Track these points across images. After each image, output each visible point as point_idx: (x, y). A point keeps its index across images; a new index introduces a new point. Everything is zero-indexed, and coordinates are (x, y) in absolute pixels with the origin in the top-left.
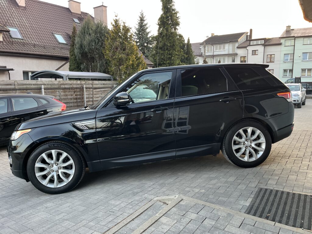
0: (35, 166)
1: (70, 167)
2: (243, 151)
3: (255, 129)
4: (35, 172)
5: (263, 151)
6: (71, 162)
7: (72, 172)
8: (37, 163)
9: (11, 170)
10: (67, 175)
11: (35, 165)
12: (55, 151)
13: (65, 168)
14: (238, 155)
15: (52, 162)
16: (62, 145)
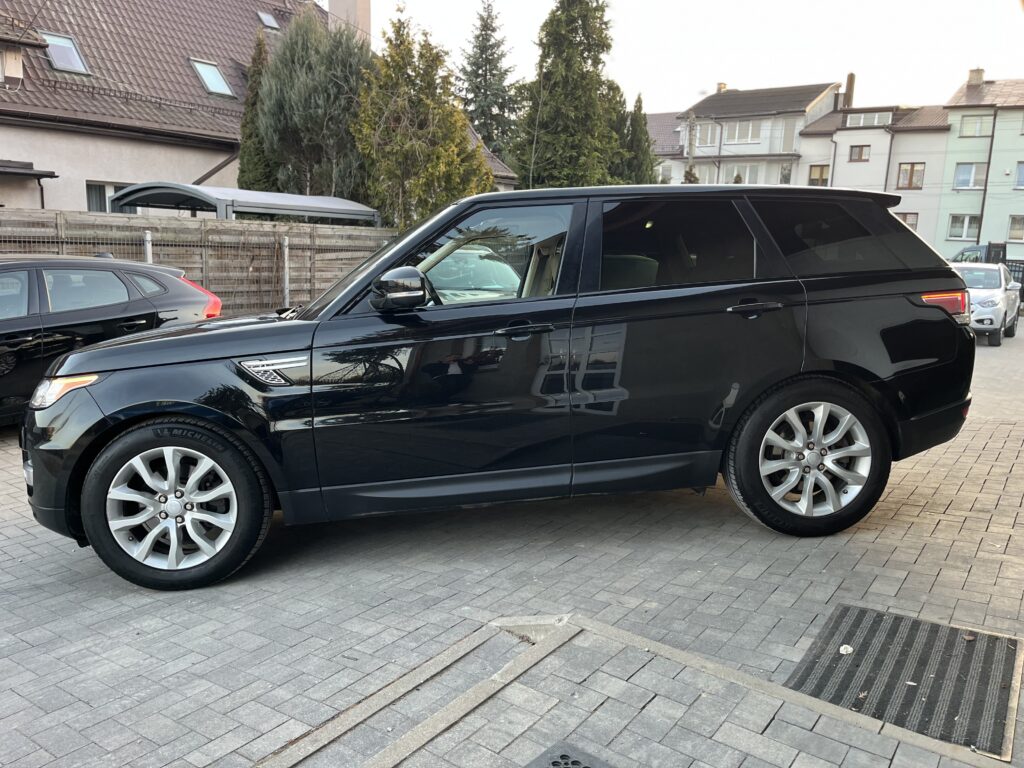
0: (109, 496)
1: (220, 506)
2: (792, 480)
3: (838, 409)
4: (109, 516)
5: (859, 484)
6: (226, 488)
7: (228, 522)
8: (114, 486)
9: (30, 507)
10: (211, 532)
11: (107, 494)
12: (174, 450)
13: (207, 507)
14: (777, 493)
15: (165, 486)
16: (199, 433)
